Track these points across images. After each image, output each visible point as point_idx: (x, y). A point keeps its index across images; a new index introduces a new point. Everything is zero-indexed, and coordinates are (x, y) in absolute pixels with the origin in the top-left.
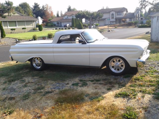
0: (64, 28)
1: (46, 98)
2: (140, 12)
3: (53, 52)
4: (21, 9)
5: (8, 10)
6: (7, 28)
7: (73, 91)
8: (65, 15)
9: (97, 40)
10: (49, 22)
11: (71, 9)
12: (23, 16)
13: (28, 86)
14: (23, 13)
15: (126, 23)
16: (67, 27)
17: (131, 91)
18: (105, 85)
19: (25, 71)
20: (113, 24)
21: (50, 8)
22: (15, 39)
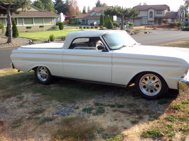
0: (90, 27)
1: (41, 128)
2: (184, 11)
4: (41, 4)
5: (22, 4)
6: (23, 26)
7: (82, 121)
8: (93, 11)
9: (124, 46)
10: (73, 20)
11: (101, 4)
12: (41, 11)
13: (25, 106)
14: (43, 8)
15: (168, 24)
16: (94, 25)
17: (167, 129)
18: (129, 114)
19: (27, 84)
20: (151, 25)
21: (76, 2)
22: (29, 40)
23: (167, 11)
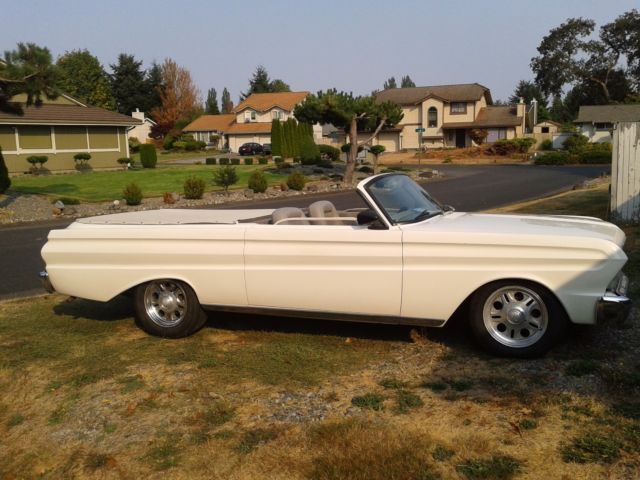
0: (240, 158)
2: (536, 102)
3: (245, 259)
8: (245, 107)
12: (79, 106)
13: (162, 404)
15: (488, 146)
18: (500, 405)
19: (129, 339)
20: (435, 149)
21: (185, 77)
23: (484, 105)
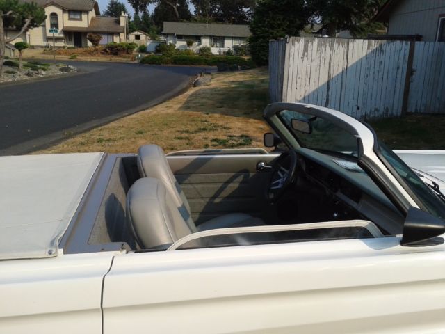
23: (94, 15)
